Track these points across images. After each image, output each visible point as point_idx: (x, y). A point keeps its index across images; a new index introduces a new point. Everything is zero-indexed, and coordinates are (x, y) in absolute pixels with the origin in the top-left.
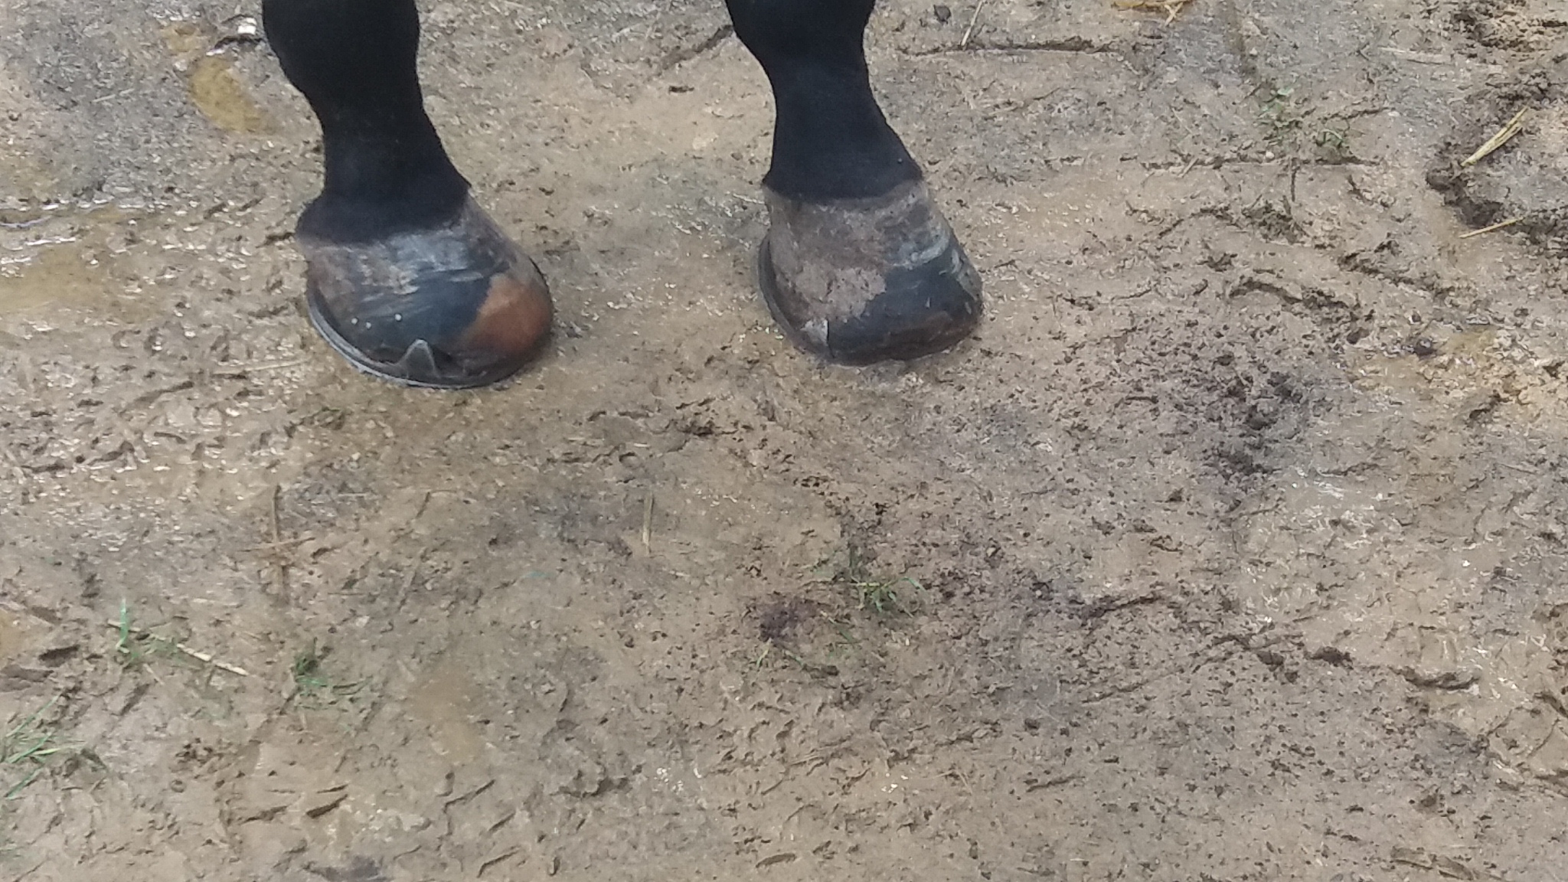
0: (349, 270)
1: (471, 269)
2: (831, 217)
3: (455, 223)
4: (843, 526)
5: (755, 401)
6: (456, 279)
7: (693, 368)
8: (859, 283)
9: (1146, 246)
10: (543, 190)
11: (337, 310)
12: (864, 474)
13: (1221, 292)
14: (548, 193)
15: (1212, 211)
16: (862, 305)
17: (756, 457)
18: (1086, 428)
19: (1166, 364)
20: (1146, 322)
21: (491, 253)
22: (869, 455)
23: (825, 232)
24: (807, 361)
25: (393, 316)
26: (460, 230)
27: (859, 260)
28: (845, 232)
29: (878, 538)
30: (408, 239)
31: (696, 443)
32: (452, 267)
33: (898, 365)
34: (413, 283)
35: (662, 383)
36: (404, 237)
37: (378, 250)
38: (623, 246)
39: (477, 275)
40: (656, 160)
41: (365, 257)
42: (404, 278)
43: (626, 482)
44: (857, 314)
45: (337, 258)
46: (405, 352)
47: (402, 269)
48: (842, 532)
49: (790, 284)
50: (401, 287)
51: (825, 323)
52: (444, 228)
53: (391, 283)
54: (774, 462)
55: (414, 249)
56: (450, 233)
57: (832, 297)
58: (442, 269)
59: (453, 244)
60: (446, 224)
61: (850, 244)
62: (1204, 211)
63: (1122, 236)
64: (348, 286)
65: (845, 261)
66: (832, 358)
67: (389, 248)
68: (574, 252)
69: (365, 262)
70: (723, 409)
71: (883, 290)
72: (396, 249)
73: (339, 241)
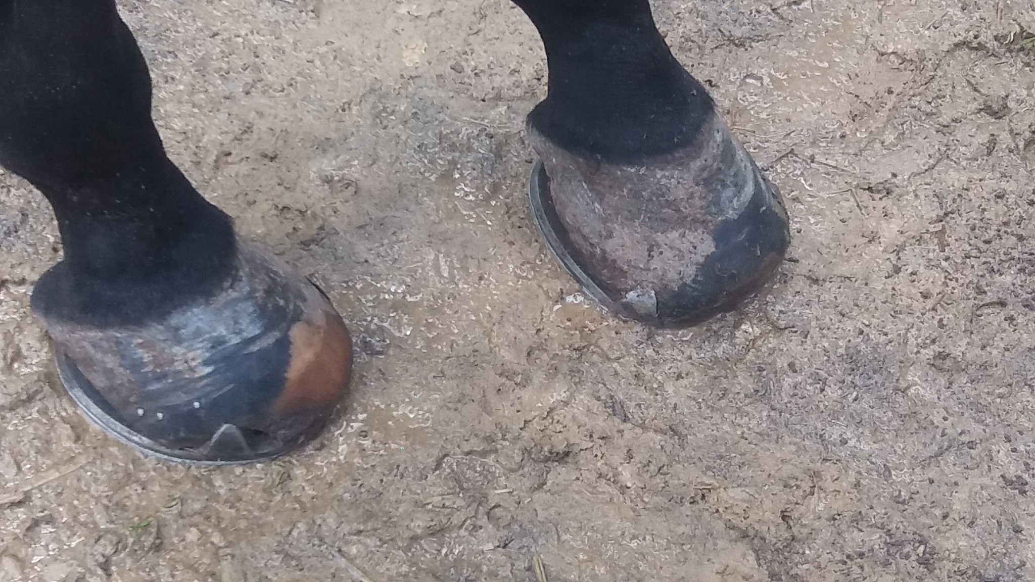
0: (123, 357)
1: (267, 330)
2: (641, 178)
3: (236, 279)
4: (756, 551)
5: (598, 399)
6: (254, 348)
7: (519, 369)
8: (685, 246)
9: (916, 101)
10: (266, 156)
11: (114, 399)
12: (747, 473)
13: (1013, 146)
14: (272, 159)
15: (964, 44)
16: (691, 271)
17: (627, 474)
18: (948, 355)
19: (996, 252)
20: (954, 201)
21: (282, 303)
22: (743, 445)
23: (636, 195)
24: (634, 332)
25: (190, 403)
26: (244, 287)
27: (682, 221)
28: (661, 192)
29: (797, 558)
30: (189, 314)
31: (560, 474)
32: (247, 335)
33: (730, 317)
34: (206, 363)
35: (492, 397)
36: (185, 312)
37: (155, 331)
38: (382, 215)
39: (277, 334)
40: (372, 90)
41: (140, 341)
42: (193, 359)
43: (505, 546)
44: (688, 281)
45: (104, 344)
46: (210, 439)
47: (190, 349)
48: (758, 560)
49: (598, 251)
50: (192, 370)
51: (653, 293)
52: (226, 290)
53: (179, 366)
54: (647, 476)
55: (200, 324)
56: (234, 294)
57: (656, 264)
58: (236, 340)
59: (241, 306)
60: (227, 284)
61: (669, 204)
62: (957, 45)
63: (882, 90)
64: (123, 375)
65: (665, 224)
66: (661, 325)
67: (168, 328)
68: (334, 238)
69: (141, 345)
70: (569, 417)
71: (714, 249)
72: (177, 329)
73: (103, 325)
